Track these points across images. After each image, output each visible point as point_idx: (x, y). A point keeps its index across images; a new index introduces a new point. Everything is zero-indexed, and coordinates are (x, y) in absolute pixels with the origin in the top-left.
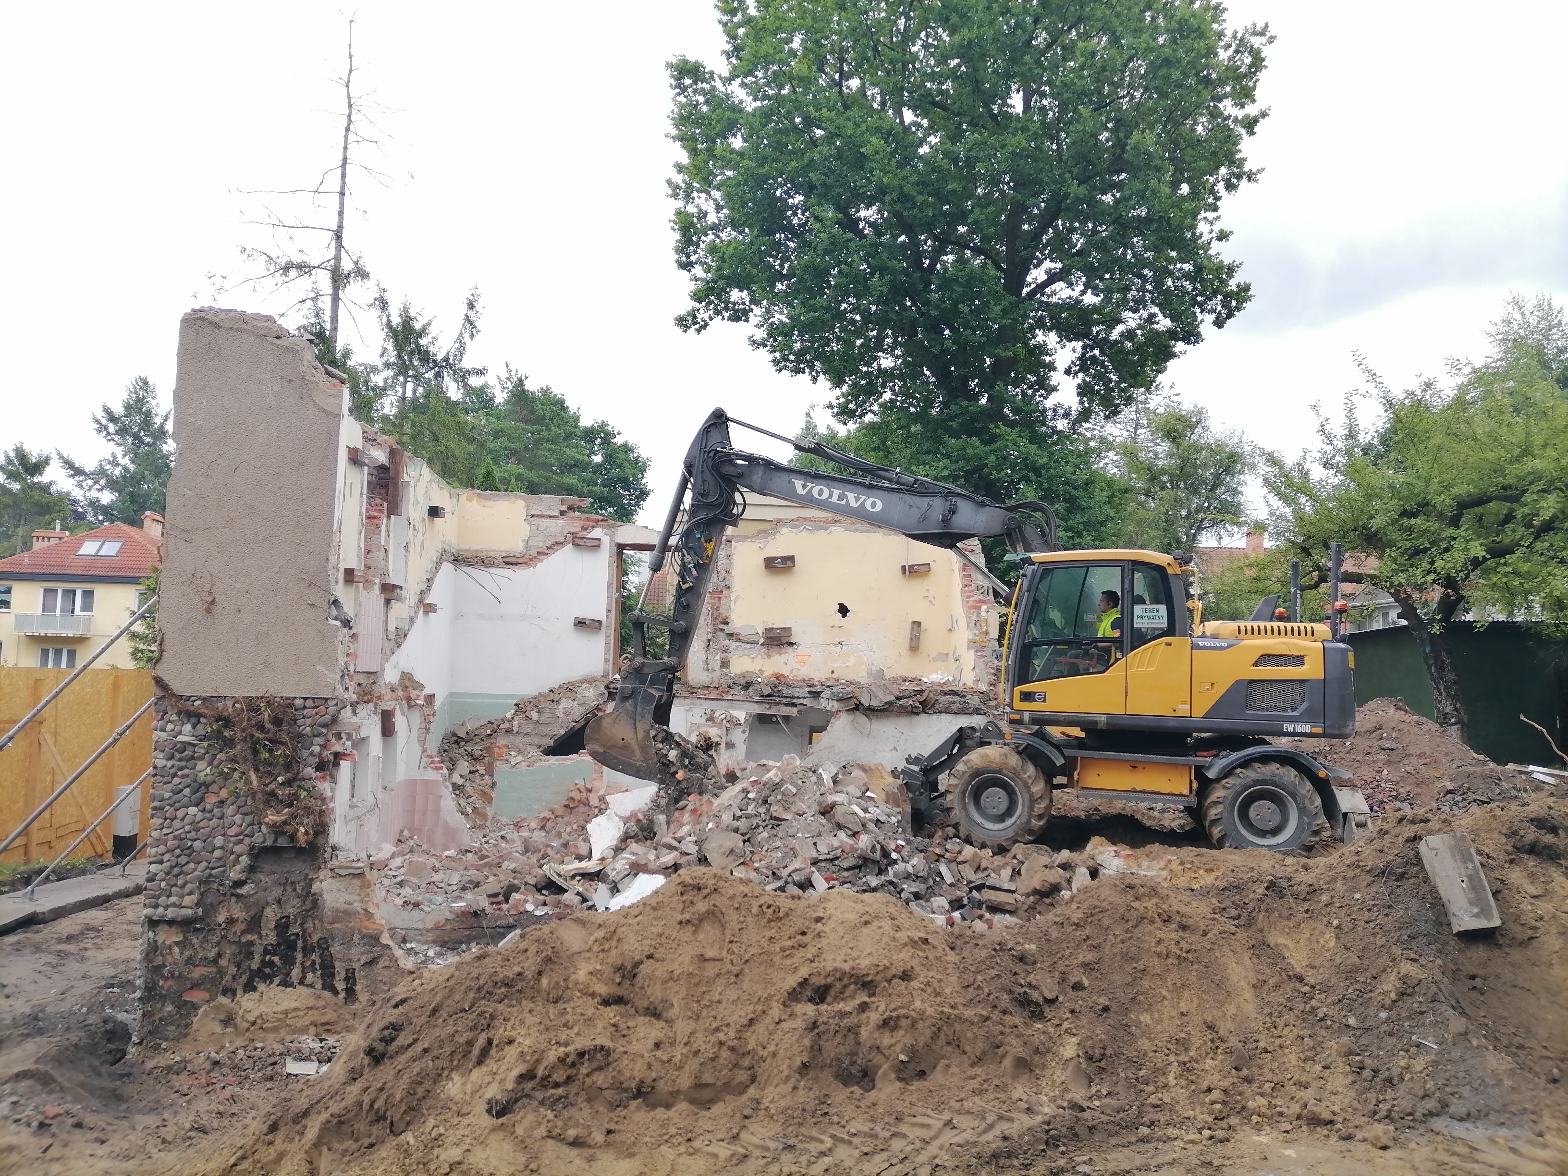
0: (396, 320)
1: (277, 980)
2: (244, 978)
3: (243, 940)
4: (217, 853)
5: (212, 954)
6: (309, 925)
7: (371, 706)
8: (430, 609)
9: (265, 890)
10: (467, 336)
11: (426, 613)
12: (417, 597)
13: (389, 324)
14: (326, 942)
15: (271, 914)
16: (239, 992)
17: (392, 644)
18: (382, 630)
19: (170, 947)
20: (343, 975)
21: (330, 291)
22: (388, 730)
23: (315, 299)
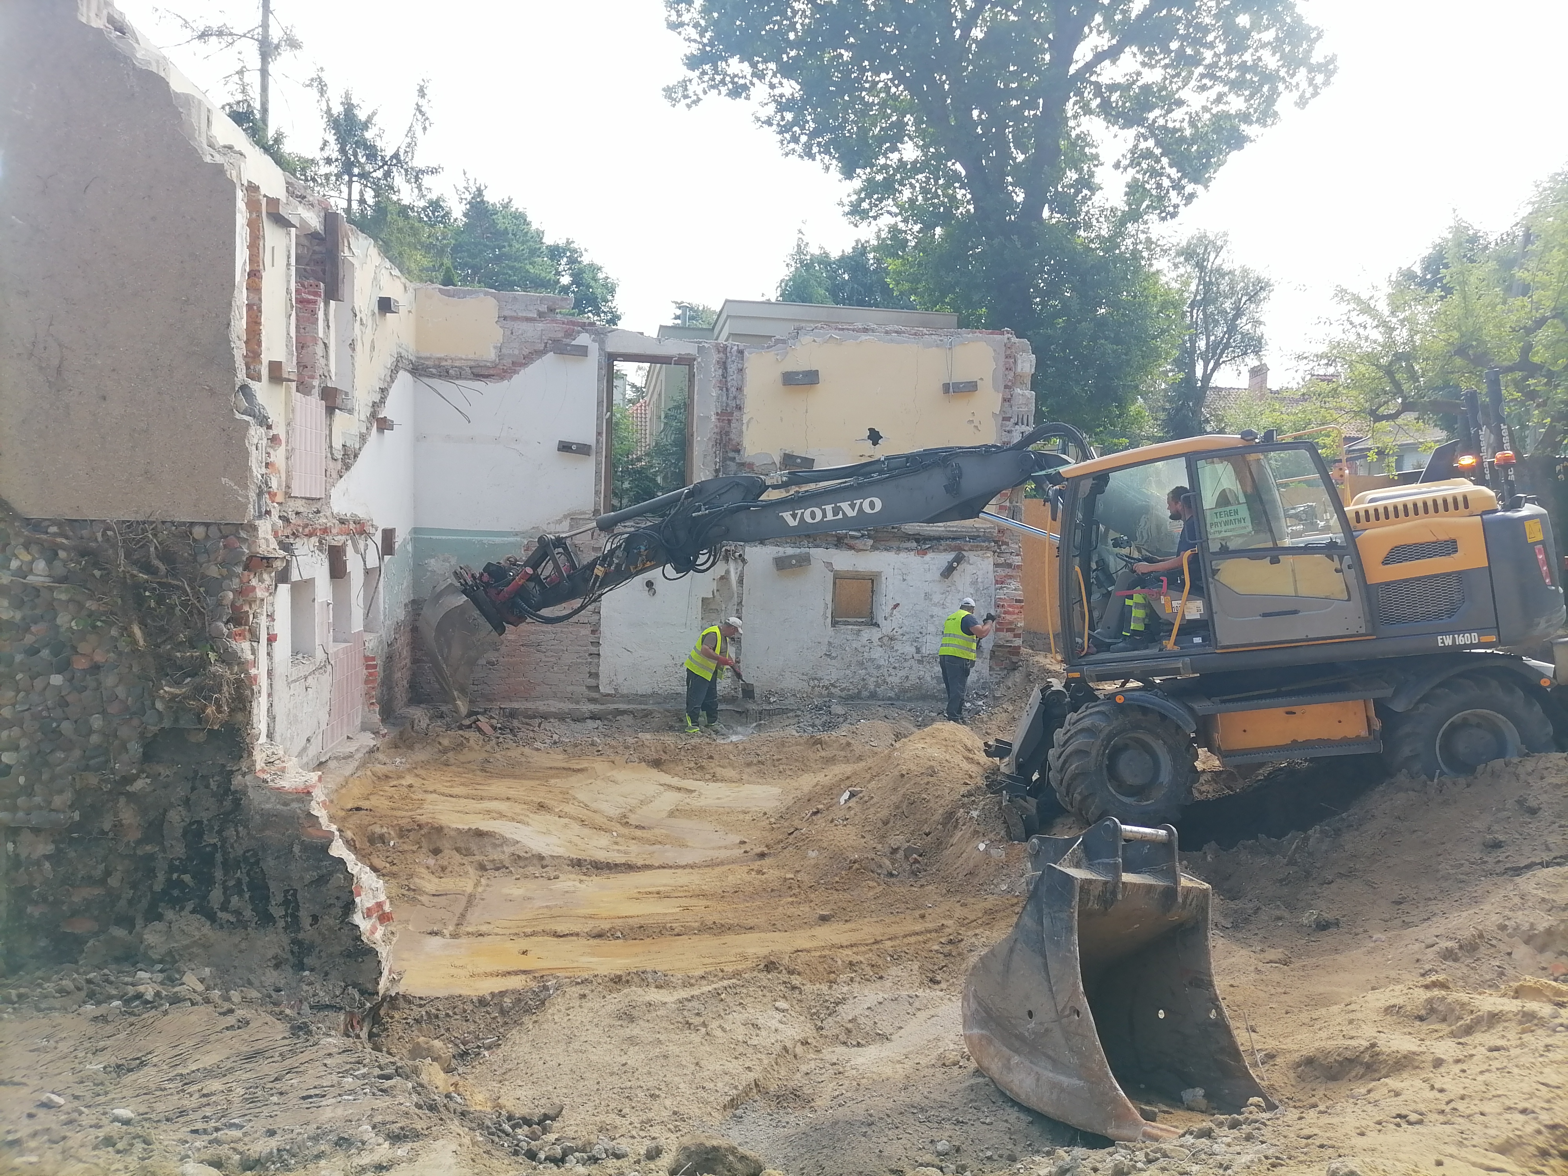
0: (337, 109)
1: (190, 905)
2: (145, 903)
3: (139, 852)
4: (95, 739)
5: (98, 872)
6: (230, 832)
7: (314, 540)
8: (384, 425)
9: (166, 786)
10: (418, 129)
11: (381, 430)
12: (368, 411)
13: (329, 111)
14: (256, 854)
15: (176, 817)
16: (139, 922)
17: (339, 465)
18: (325, 446)
19: (38, 863)
20: (280, 898)
21: (259, 66)
22: (338, 570)
23: (241, 72)
